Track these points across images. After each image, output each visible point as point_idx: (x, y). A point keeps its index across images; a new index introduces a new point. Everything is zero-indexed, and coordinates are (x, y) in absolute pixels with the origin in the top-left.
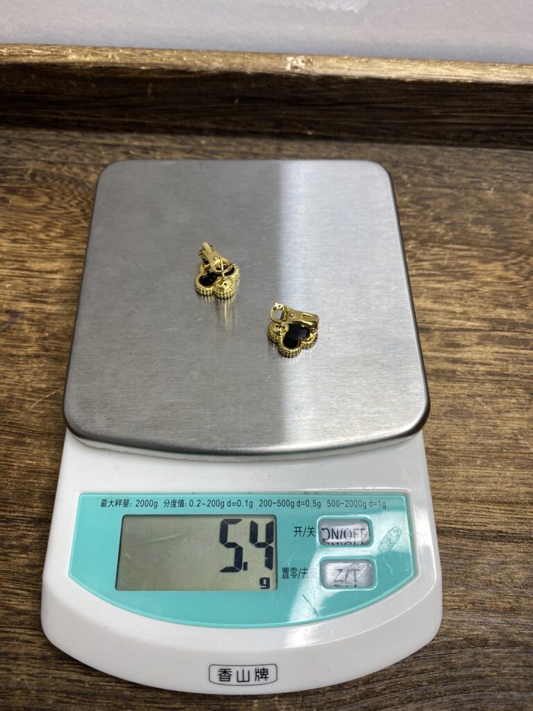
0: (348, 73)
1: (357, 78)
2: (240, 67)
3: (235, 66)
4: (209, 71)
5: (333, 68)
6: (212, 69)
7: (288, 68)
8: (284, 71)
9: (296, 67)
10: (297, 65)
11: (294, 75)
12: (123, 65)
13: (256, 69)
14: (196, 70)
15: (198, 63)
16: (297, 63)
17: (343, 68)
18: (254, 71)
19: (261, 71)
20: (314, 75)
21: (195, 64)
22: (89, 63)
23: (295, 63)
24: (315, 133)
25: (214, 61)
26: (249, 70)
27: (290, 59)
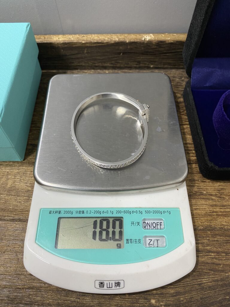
3: (121, 39)
4: (110, 42)
7: (143, 39)
8: (141, 41)
11: (146, 42)
14: (105, 42)
15: (106, 39)
18: (129, 41)
19: (132, 41)
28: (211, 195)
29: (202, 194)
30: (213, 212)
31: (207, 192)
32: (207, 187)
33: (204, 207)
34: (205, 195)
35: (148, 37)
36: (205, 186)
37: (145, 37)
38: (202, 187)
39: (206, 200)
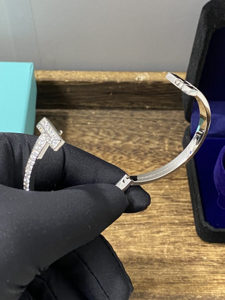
24: (150, 107)
27: (138, 74)
28: (213, 261)
29: (201, 260)
30: (213, 280)
31: (208, 258)
32: (208, 253)
33: (204, 274)
34: (206, 261)
35: (142, 77)
36: (205, 251)
37: (139, 76)
38: (202, 252)
39: (206, 266)
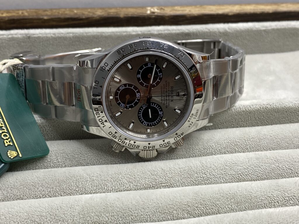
0: (190, 13)
1: (196, 15)
2: (115, 14)
3: (112, 14)
4: (94, 17)
5: (179, 11)
6: (95, 16)
7: (149, 12)
8: (145, 14)
9: (154, 13)
10: (154, 11)
11: (153, 16)
12: (31, 17)
13: (126, 15)
14: (84, 17)
15: (86, 13)
16: (154, 10)
17: (186, 10)
18: (126, 16)
19: (130, 15)
20: (167, 15)
21: (83, 14)
22: (5, 17)
23: (152, 10)
25: (96, 11)
26: (122, 15)
27: (149, 8)
